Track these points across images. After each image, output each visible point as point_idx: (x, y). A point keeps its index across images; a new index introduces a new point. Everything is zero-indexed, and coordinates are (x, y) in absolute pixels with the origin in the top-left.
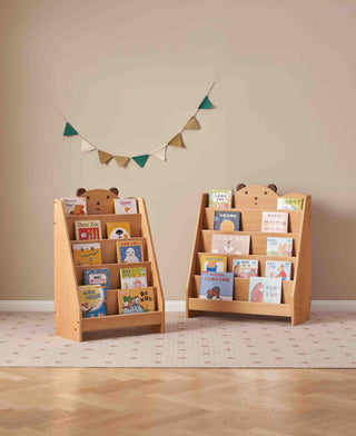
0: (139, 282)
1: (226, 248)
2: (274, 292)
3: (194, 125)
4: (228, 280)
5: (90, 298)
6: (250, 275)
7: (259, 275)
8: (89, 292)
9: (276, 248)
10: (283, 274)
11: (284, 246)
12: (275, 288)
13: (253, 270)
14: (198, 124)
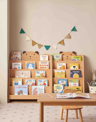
0: (76, 84)
1: (21, 76)
2: (42, 91)
3: (69, 37)
4: (26, 87)
5: (58, 88)
6: (32, 85)
7: (36, 85)
8: (58, 86)
9: (39, 75)
10: (45, 84)
11: (42, 74)
12: (42, 89)
13: (34, 83)
14: (70, 37)
